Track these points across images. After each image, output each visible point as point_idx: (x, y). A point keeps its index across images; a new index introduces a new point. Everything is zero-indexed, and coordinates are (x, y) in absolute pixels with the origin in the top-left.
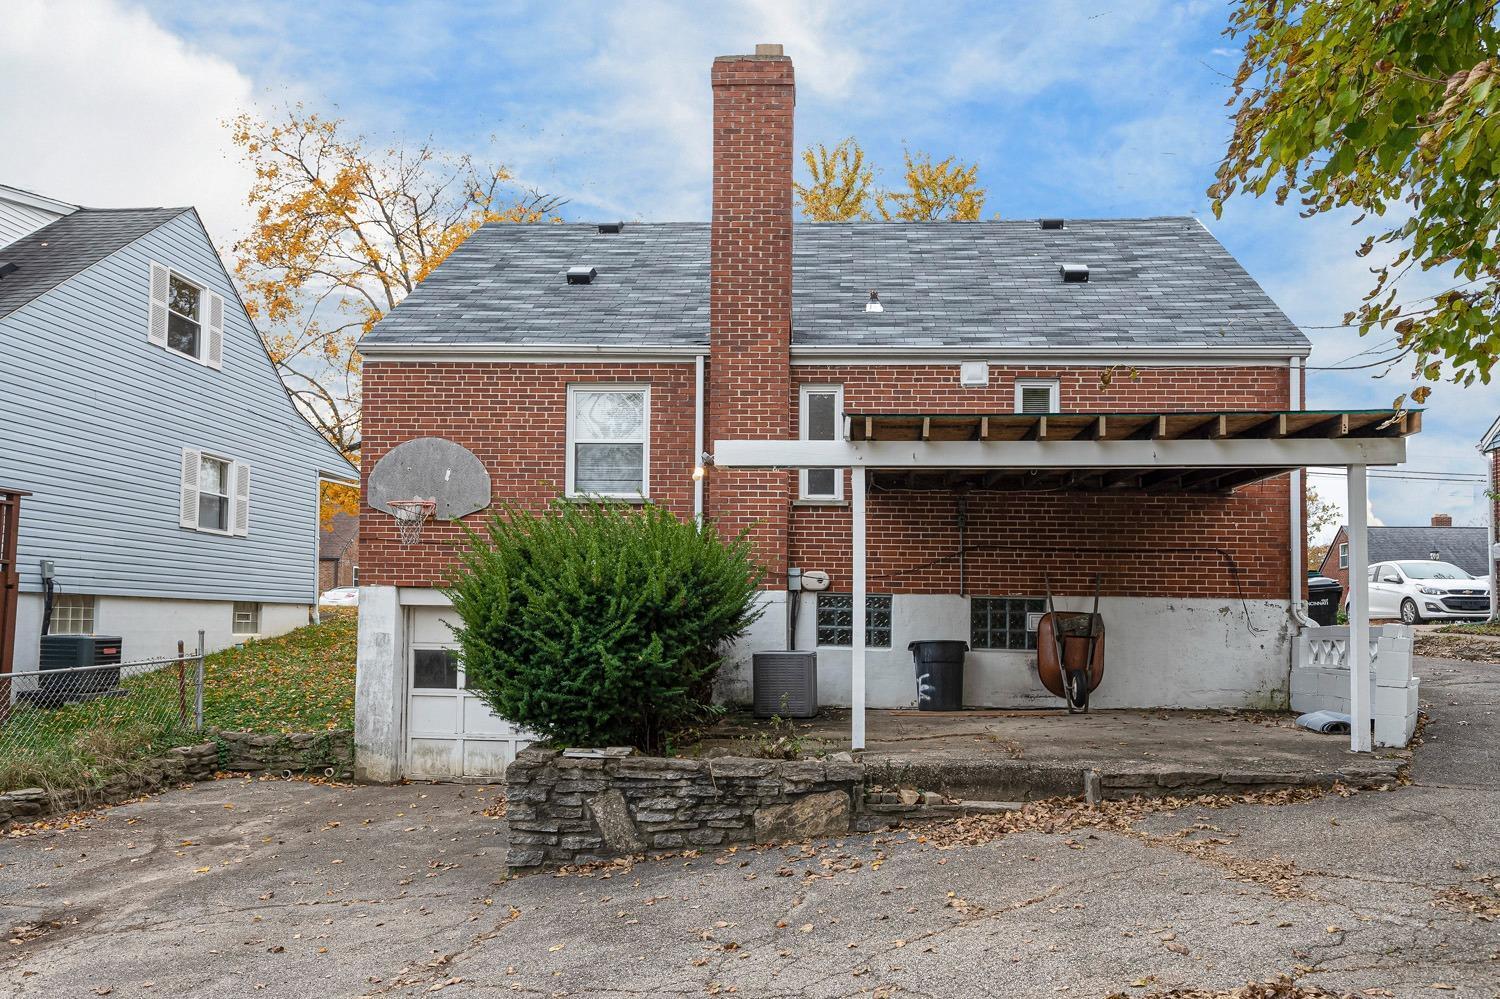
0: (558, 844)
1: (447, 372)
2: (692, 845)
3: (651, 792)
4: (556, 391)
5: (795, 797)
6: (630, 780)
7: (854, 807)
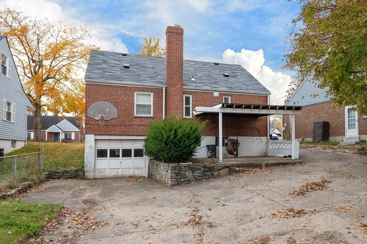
0: (180, 180)
1: (107, 87)
2: (204, 179)
3: (197, 170)
4: (132, 93)
5: (220, 169)
6: (193, 168)
7: (229, 171)
